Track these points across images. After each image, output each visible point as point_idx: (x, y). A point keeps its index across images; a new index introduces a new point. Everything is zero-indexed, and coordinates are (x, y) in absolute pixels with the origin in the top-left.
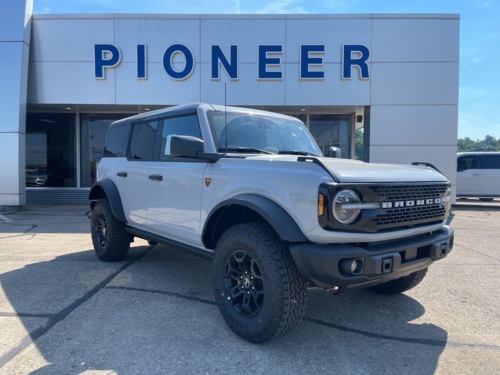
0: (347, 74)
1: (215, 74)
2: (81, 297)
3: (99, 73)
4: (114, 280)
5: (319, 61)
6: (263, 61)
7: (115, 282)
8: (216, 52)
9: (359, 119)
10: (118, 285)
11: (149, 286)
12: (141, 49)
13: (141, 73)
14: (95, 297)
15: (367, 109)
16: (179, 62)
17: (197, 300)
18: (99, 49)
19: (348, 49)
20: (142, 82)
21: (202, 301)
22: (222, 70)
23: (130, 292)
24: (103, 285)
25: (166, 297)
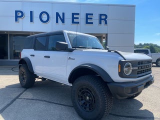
0: (100, 23)
1: (57, 22)
2: (9, 103)
3: (16, 20)
4: (22, 95)
5: (91, 19)
6: (73, 18)
7: (22, 96)
8: (58, 14)
9: (104, 38)
10: (23, 98)
11: (35, 98)
12: (31, 12)
13: (31, 21)
14: (14, 103)
15: (107, 34)
16: (45, 17)
17: (53, 103)
18: (16, 12)
19: (101, 15)
20: (32, 24)
21: (54, 103)
22: (59, 21)
23: (27, 101)
24: (17, 98)
25: (41, 102)
